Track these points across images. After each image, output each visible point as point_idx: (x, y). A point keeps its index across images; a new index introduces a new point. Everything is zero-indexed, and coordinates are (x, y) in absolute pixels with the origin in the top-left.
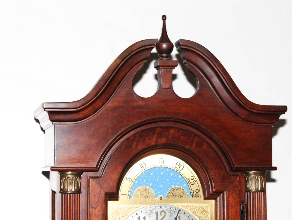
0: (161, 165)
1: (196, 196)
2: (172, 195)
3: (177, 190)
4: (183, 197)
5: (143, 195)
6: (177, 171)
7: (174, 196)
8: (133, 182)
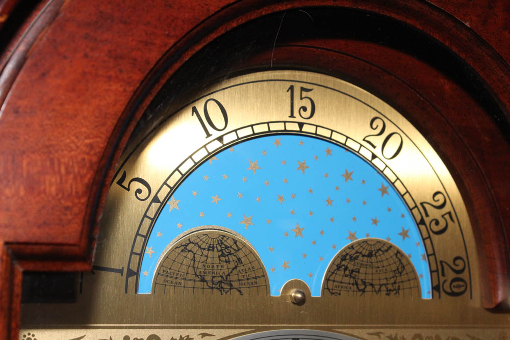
0: (301, 125)
1: (456, 290)
2: (346, 280)
3: (370, 255)
4: (397, 291)
5: (208, 278)
6: (375, 161)
7: (361, 287)
8: (156, 199)
